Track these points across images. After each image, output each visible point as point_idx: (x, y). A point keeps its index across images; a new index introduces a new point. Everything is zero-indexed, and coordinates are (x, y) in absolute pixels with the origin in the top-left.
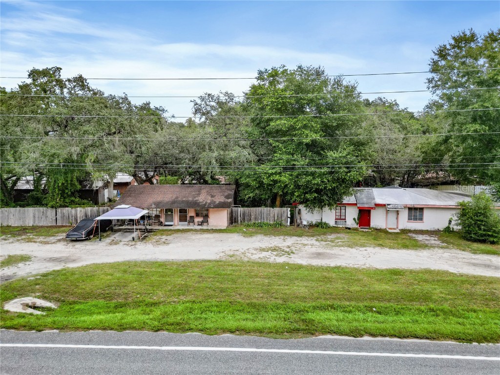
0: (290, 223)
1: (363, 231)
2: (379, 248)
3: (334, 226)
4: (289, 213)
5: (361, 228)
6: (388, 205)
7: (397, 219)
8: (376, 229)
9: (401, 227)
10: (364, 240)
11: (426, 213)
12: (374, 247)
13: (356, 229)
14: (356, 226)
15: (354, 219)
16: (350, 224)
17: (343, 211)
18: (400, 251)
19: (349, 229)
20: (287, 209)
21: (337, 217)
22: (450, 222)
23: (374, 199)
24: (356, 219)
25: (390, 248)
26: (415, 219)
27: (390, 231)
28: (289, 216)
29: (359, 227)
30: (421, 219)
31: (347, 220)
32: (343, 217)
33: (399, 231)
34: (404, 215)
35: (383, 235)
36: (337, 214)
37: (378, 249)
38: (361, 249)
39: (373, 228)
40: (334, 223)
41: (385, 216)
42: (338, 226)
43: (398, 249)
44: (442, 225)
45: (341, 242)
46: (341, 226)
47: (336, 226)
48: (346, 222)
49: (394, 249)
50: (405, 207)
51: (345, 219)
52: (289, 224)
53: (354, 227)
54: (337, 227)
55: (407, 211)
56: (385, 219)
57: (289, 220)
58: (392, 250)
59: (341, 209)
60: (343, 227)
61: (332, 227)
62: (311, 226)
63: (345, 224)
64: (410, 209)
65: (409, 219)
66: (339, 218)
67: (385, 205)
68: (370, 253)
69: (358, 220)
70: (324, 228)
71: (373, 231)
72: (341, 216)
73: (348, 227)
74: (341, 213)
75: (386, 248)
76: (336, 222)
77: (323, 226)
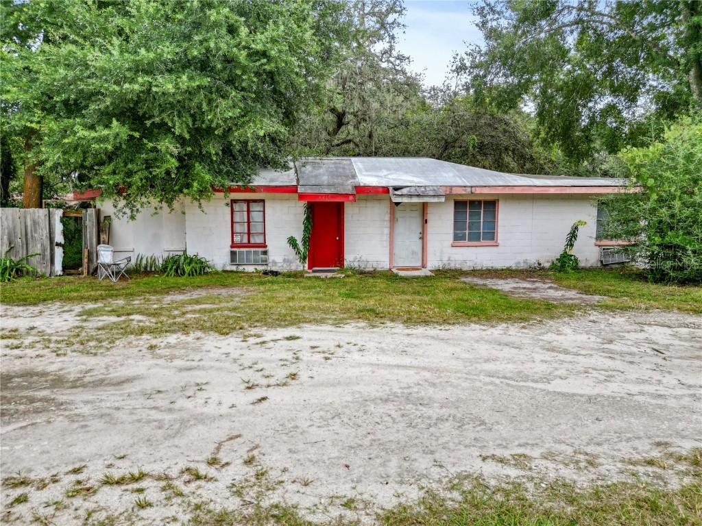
0: (64, 268)
1: (318, 278)
2: (362, 324)
3: (228, 268)
4: (59, 228)
5: (314, 271)
6: (396, 189)
7: (423, 237)
8: (362, 273)
9: (433, 263)
10: (309, 299)
11: (506, 216)
12: (338, 323)
13: (294, 276)
14: (298, 265)
15: (292, 242)
16: (279, 259)
17: (256, 216)
18: (456, 331)
19: (275, 274)
20: (50, 215)
21: (237, 239)
22: (573, 235)
23: (354, 176)
24: (299, 242)
25: (409, 321)
26: (475, 237)
27: (402, 273)
28: (59, 238)
29: (310, 267)
30: (491, 235)
31: (270, 248)
32: (257, 240)
33: (429, 274)
34: (443, 223)
35: (381, 284)
36: (238, 228)
37: (353, 332)
38: (269, 334)
39: (351, 269)
40: (227, 259)
41: (387, 231)
42: (241, 268)
43: (446, 322)
44: (546, 251)
45: (194, 312)
46: (250, 269)
47: (234, 268)
48: (265, 253)
49: (426, 323)
50: (448, 196)
51: (264, 245)
52: (58, 267)
53: (293, 268)
54: (237, 272)
55: (450, 211)
56: (386, 238)
57: (59, 252)
59: (249, 211)
60: (257, 272)
61: (217, 273)
62: (139, 272)
63: (265, 262)
64: (460, 205)
65: (457, 237)
66: (245, 241)
67: (386, 190)
68: (306, 356)
69: (304, 244)
70: (183, 273)
71: (348, 276)
72: (249, 234)
73: (274, 269)
74: (249, 222)
75: (389, 324)
76: (233, 253)
77: (183, 269)
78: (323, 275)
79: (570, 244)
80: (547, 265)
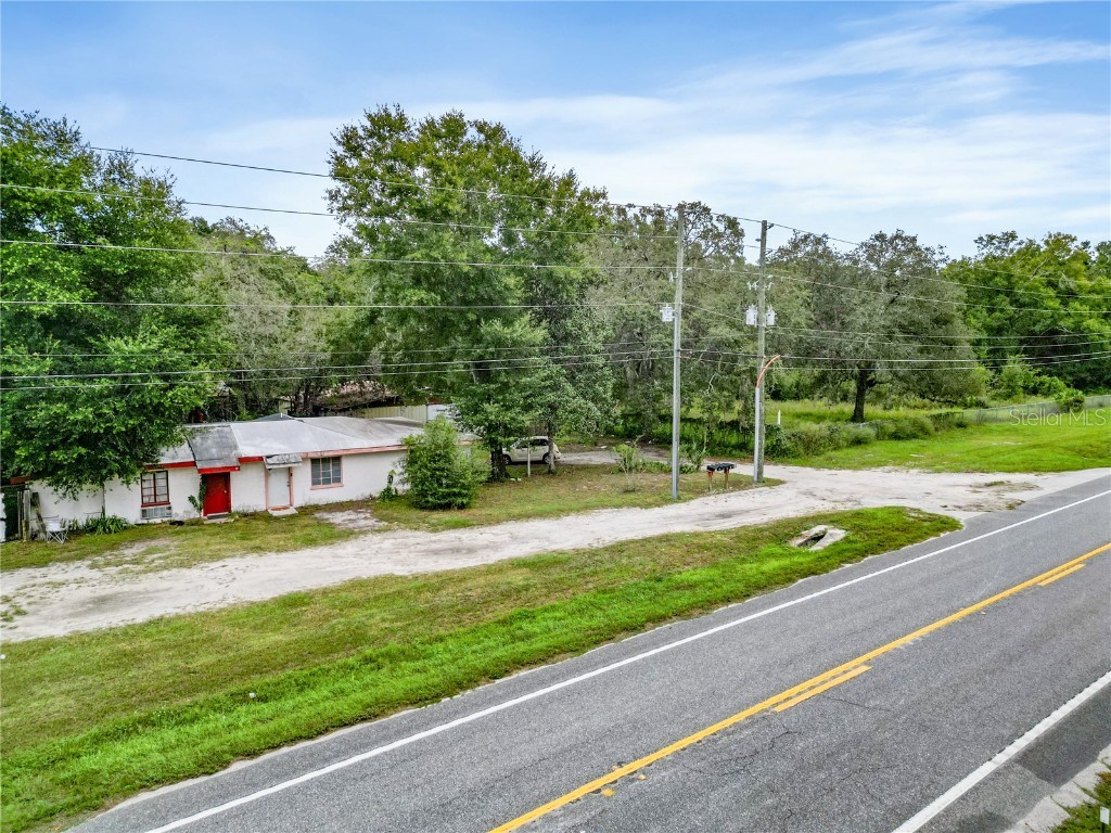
0: (7, 535)
1: (214, 524)
2: (255, 555)
3: (140, 522)
5: (210, 518)
6: (268, 457)
7: (289, 486)
8: (246, 515)
9: (298, 502)
10: (219, 543)
11: (347, 467)
12: (242, 556)
13: (196, 523)
14: (195, 514)
15: (191, 499)
16: (180, 512)
17: (161, 483)
19: (180, 523)
21: (146, 500)
22: (390, 478)
23: (236, 447)
24: (197, 499)
25: (280, 550)
26: (327, 482)
27: (275, 514)
29: (205, 515)
30: (338, 480)
31: (173, 505)
32: (162, 499)
33: (295, 512)
34: (304, 474)
35: (261, 525)
36: (146, 492)
37: (252, 559)
38: (212, 565)
39: (238, 513)
40: (139, 515)
41: (263, 483)
42: (151, 521)
44: (376, 487)
45: (160, 558)
46: (158, 521)
47: (145, 522)
48: (170, 508)
49: (286, 551)
50: (304, 459)
51: (168, 503)
53: (192, 517)
54: (147, 524)
55: (308, 466)
56: (263, 489)
58: (284, 554)
59: (154, 479)
60: (164, 522)
61: (133, 527)
62: (73, 532)
63: (170, 515)
64: (315, 461)
65: (314, 483)
66: (152, 500)
67: (261, 459)
68: (235, 572)
69: (200, 499)
70: (110, 532)
71: (237, 520)
72: (155, 495)
73: (177, 519)
74: (155, 488)
75: (269, 554)
76: (144, 511)
77: (109, 528)
78: (218, 521)
79: (390, 482)
80: (377, 495)
